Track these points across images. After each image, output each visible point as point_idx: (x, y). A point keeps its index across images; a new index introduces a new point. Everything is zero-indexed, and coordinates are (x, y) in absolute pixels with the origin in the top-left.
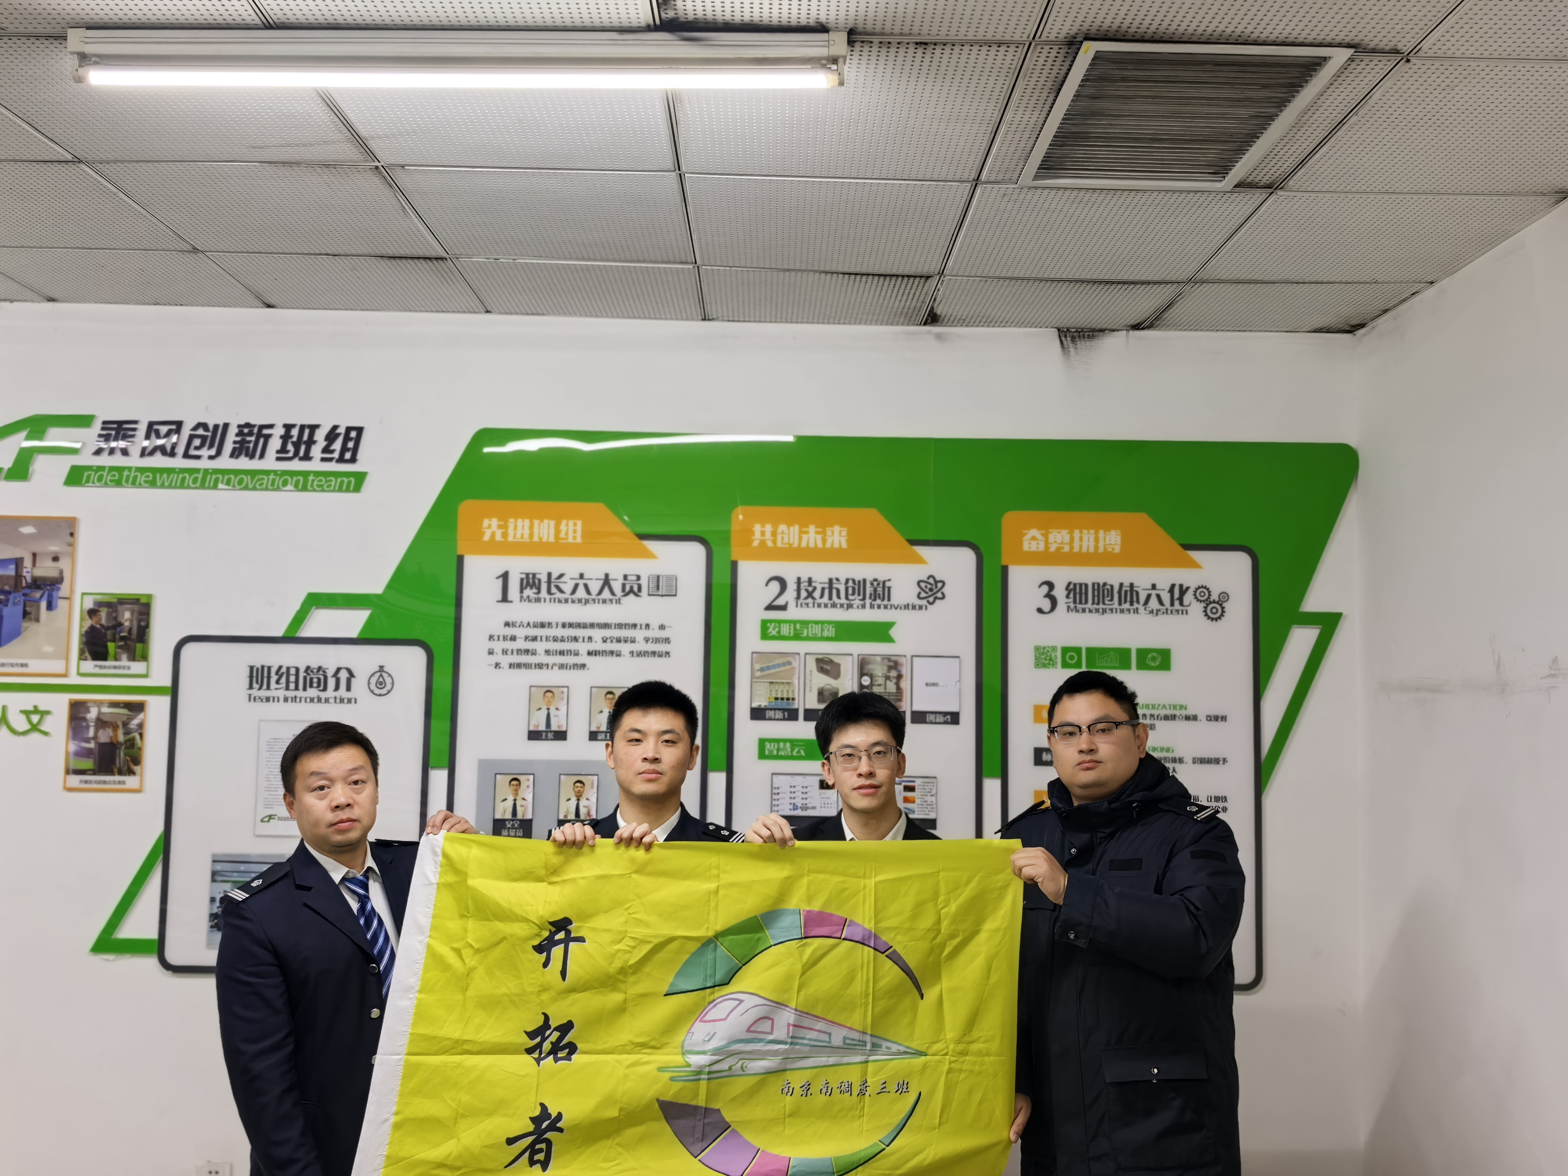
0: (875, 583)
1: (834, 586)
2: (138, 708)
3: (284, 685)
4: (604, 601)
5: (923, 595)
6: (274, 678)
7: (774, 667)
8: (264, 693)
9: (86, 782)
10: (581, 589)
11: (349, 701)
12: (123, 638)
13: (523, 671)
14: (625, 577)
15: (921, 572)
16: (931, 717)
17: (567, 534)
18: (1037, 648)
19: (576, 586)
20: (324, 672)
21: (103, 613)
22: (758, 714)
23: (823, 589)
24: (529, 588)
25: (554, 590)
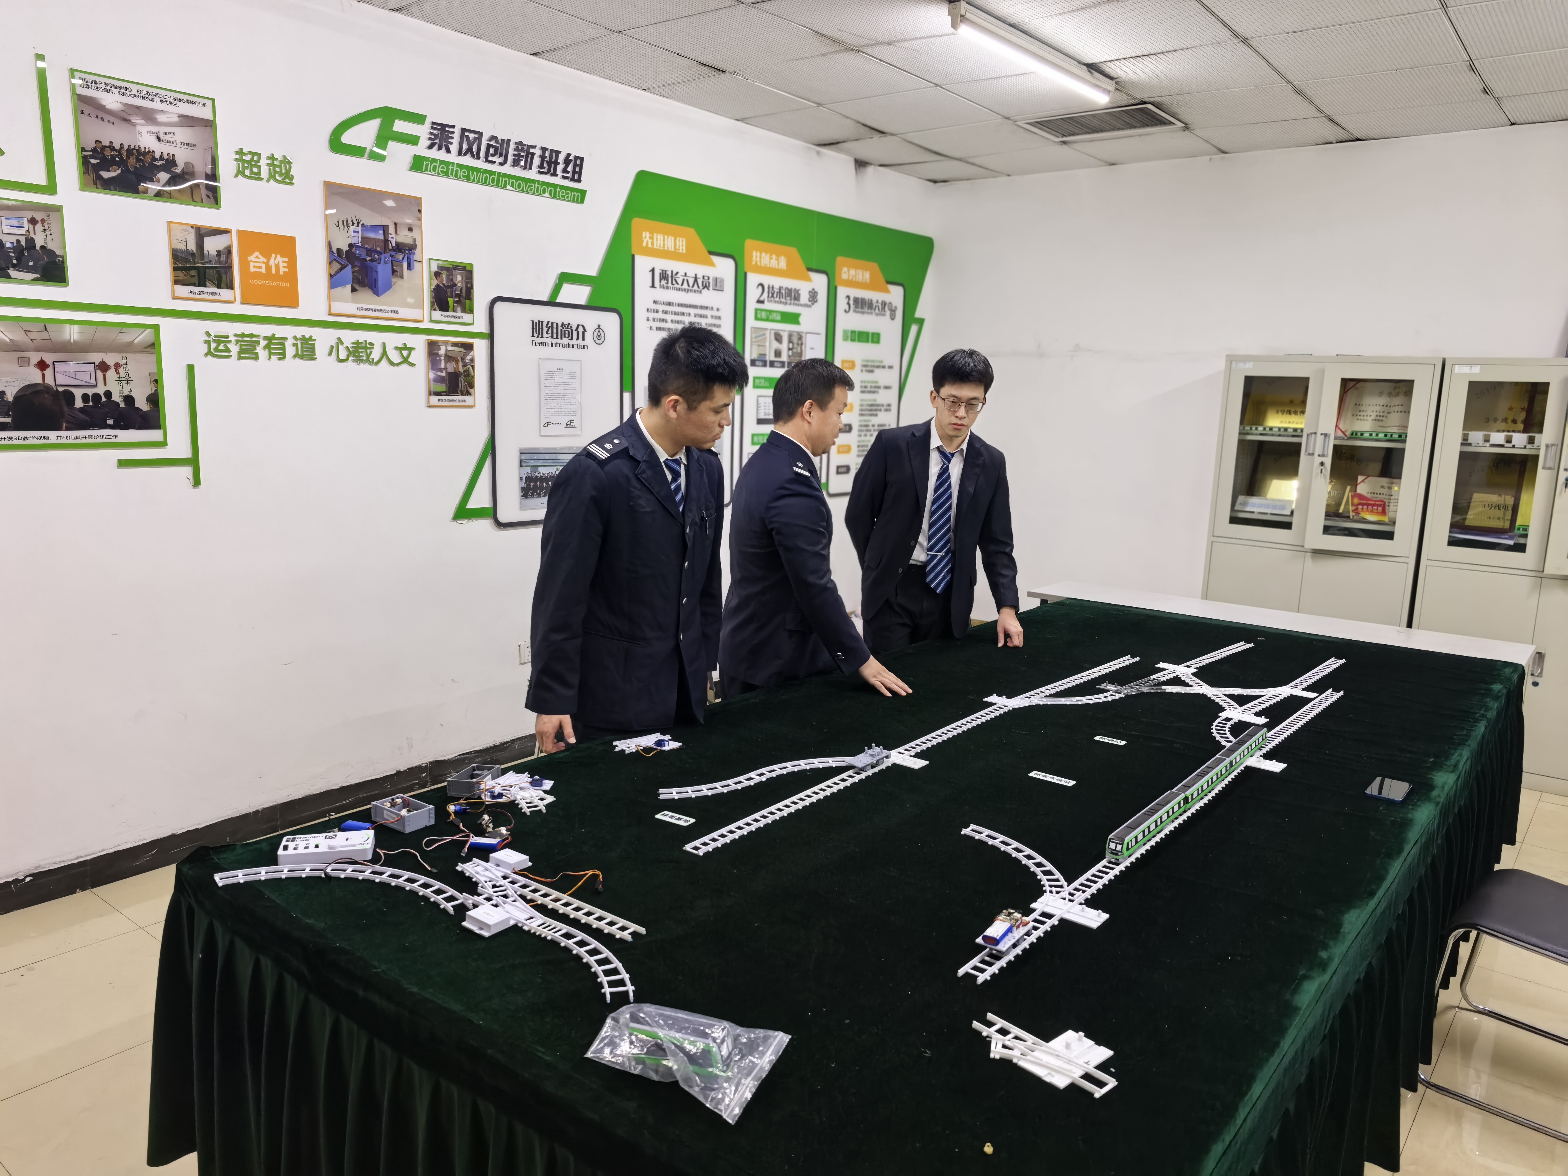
2: (469, 347)
3: (550, 335)
4: (695, 291)
6: (545, 330)
8: (540, 340)
9: (442, 401)
10: (685, 283)
11: (584, 347)
12: (458, 295)
14: (703, 277)
17: (679, 246)
19: (683, 280)
20: (571, 327)
21: (444, 276)
24: (663, 279)
25: (674, 282)
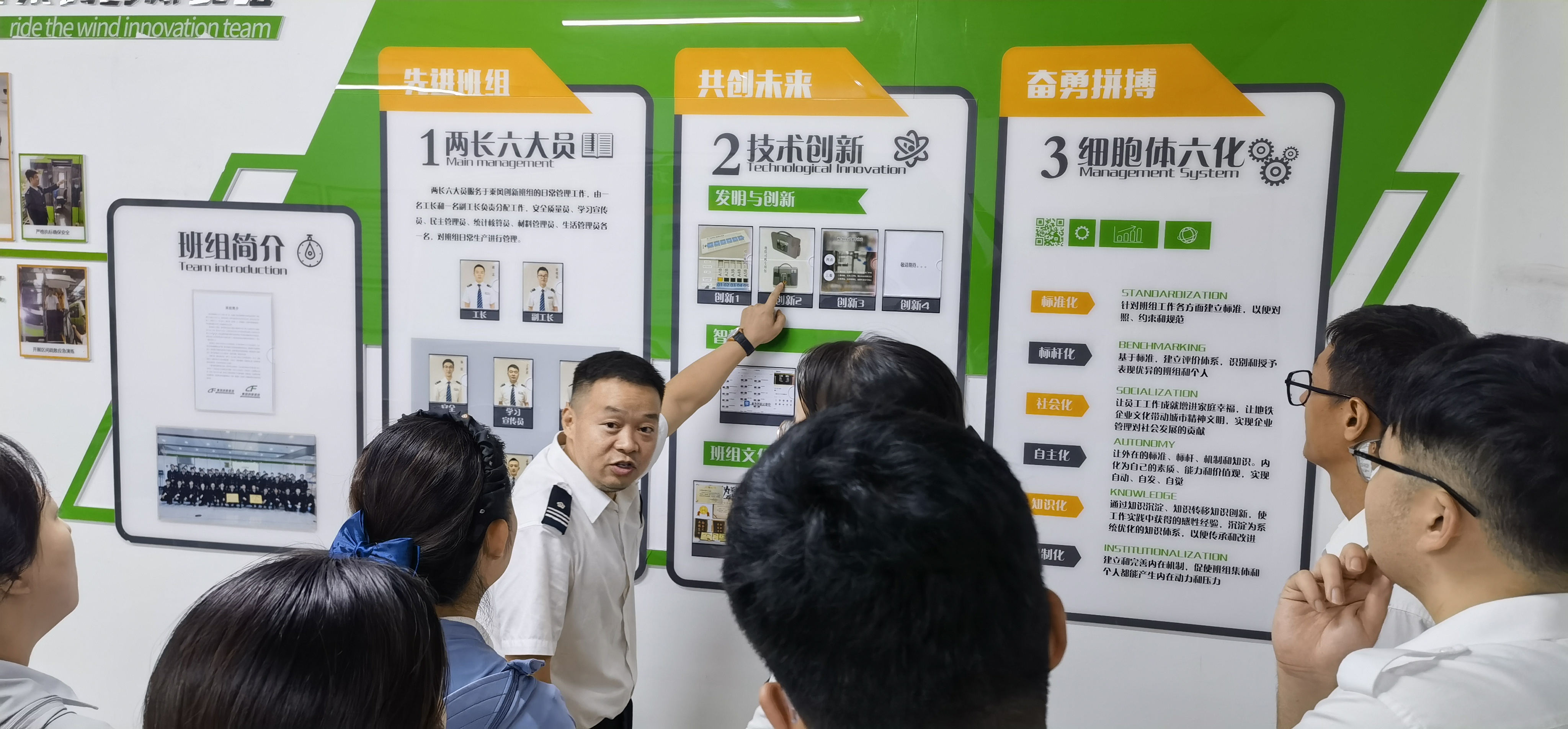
0: (844, 141)
1: (794, 144)
2: (78, 274)
3: (214, 253)
4: (535, 164)
5: (901, 155)
6: (204, 245)
7: (723, 242)
8: (195, 261)
9: (39, 350)
10: (510, 150)
11: (280, 271)
12: (60, 202)
13: (452, 243)
14: (557, 136)
15: (899, 126)
16: (906, 304)
17: (493, 86)
18: (1040, 221)
19: (505, 145)
20: (253, 239)
21: (40, 176)
22: (705, 297)
23: (781, 149)
24: (455, 149)
25: (481, 151)
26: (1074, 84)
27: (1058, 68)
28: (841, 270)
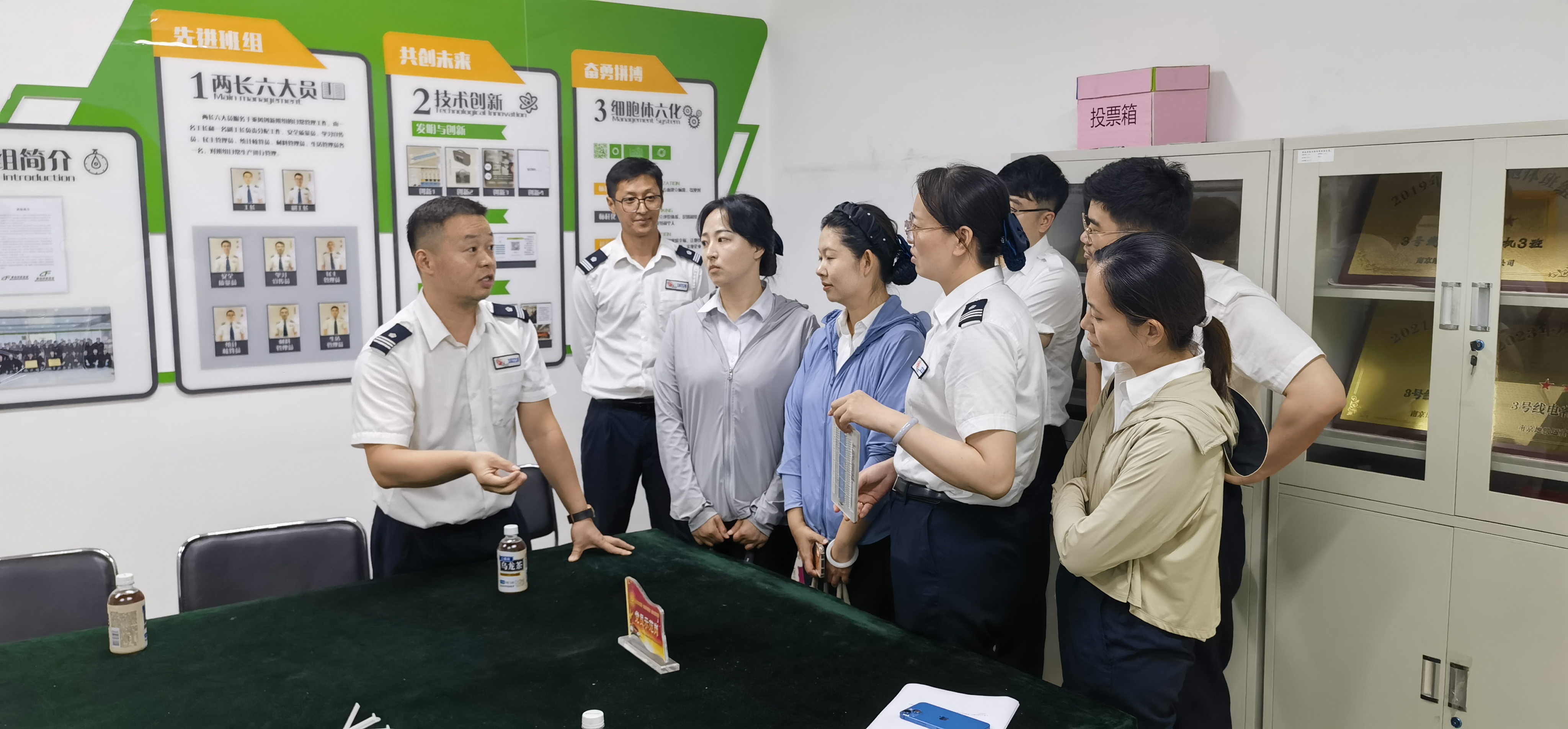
0: (491, 97)
1: (463, 97)
5: (524, 106)
7: (423, 156)
11: (68, 179)
13: (222, 156)
14: (302, 83)
15: (521, 90)
16: (530, 192)
17: (249, 44)
18: (595, 145)
22: (413, 191)
23: (455, 100)
24: (220, 87)
25: (242, 90)
26: (607, 72)
27: (599, 63)
28: (495, 173)
